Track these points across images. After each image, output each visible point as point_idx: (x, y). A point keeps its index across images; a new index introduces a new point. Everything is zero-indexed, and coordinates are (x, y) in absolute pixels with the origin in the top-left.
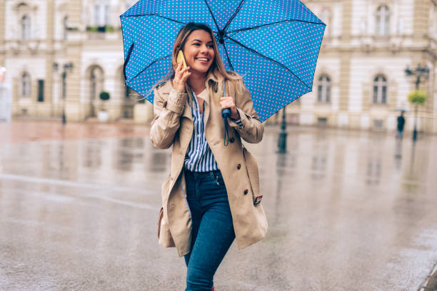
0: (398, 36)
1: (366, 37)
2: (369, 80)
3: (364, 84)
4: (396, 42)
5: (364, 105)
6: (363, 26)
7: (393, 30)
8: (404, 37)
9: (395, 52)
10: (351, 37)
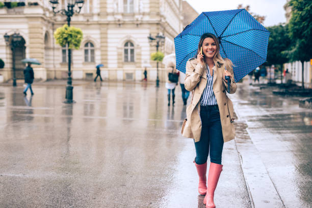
0: (140, 14)
1: (117, 14)
2: (121, 45)
3: (118, 48)
4: (139, 17)
5: (119, 63)
6: (115, 6)
7: (136, 10)
8: (144, 14)
9: (138, 25)
10: (107, 14)
